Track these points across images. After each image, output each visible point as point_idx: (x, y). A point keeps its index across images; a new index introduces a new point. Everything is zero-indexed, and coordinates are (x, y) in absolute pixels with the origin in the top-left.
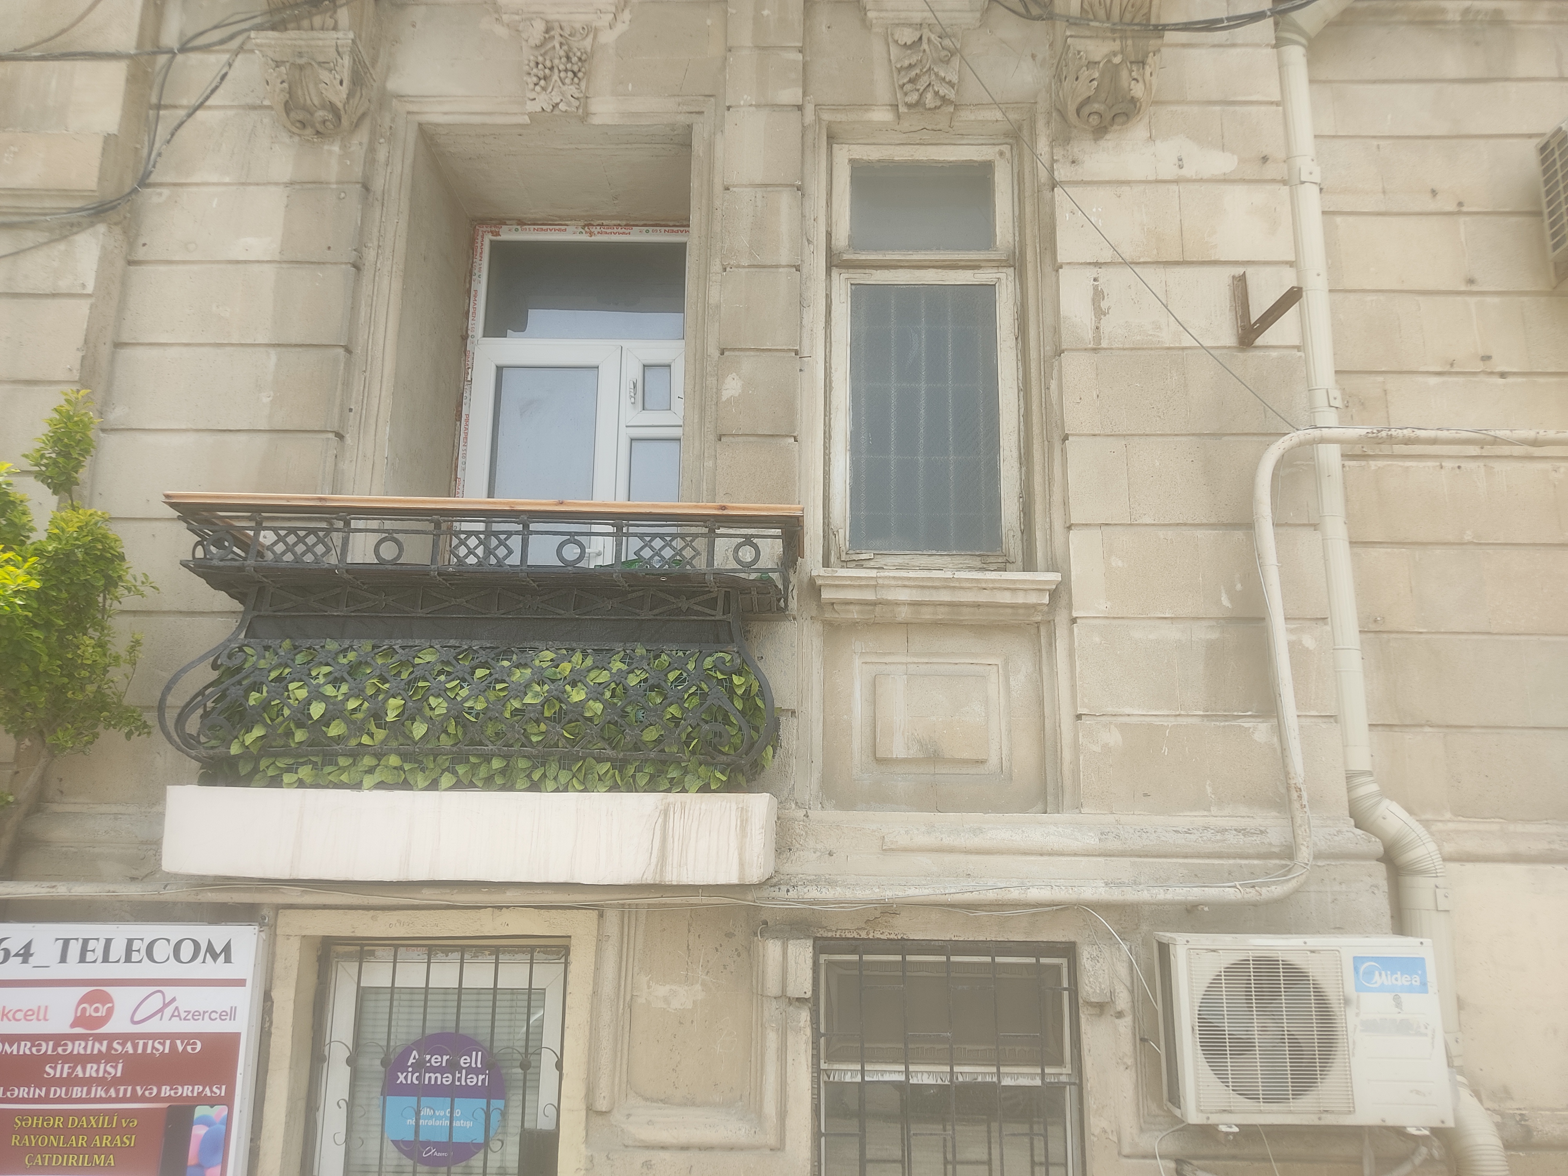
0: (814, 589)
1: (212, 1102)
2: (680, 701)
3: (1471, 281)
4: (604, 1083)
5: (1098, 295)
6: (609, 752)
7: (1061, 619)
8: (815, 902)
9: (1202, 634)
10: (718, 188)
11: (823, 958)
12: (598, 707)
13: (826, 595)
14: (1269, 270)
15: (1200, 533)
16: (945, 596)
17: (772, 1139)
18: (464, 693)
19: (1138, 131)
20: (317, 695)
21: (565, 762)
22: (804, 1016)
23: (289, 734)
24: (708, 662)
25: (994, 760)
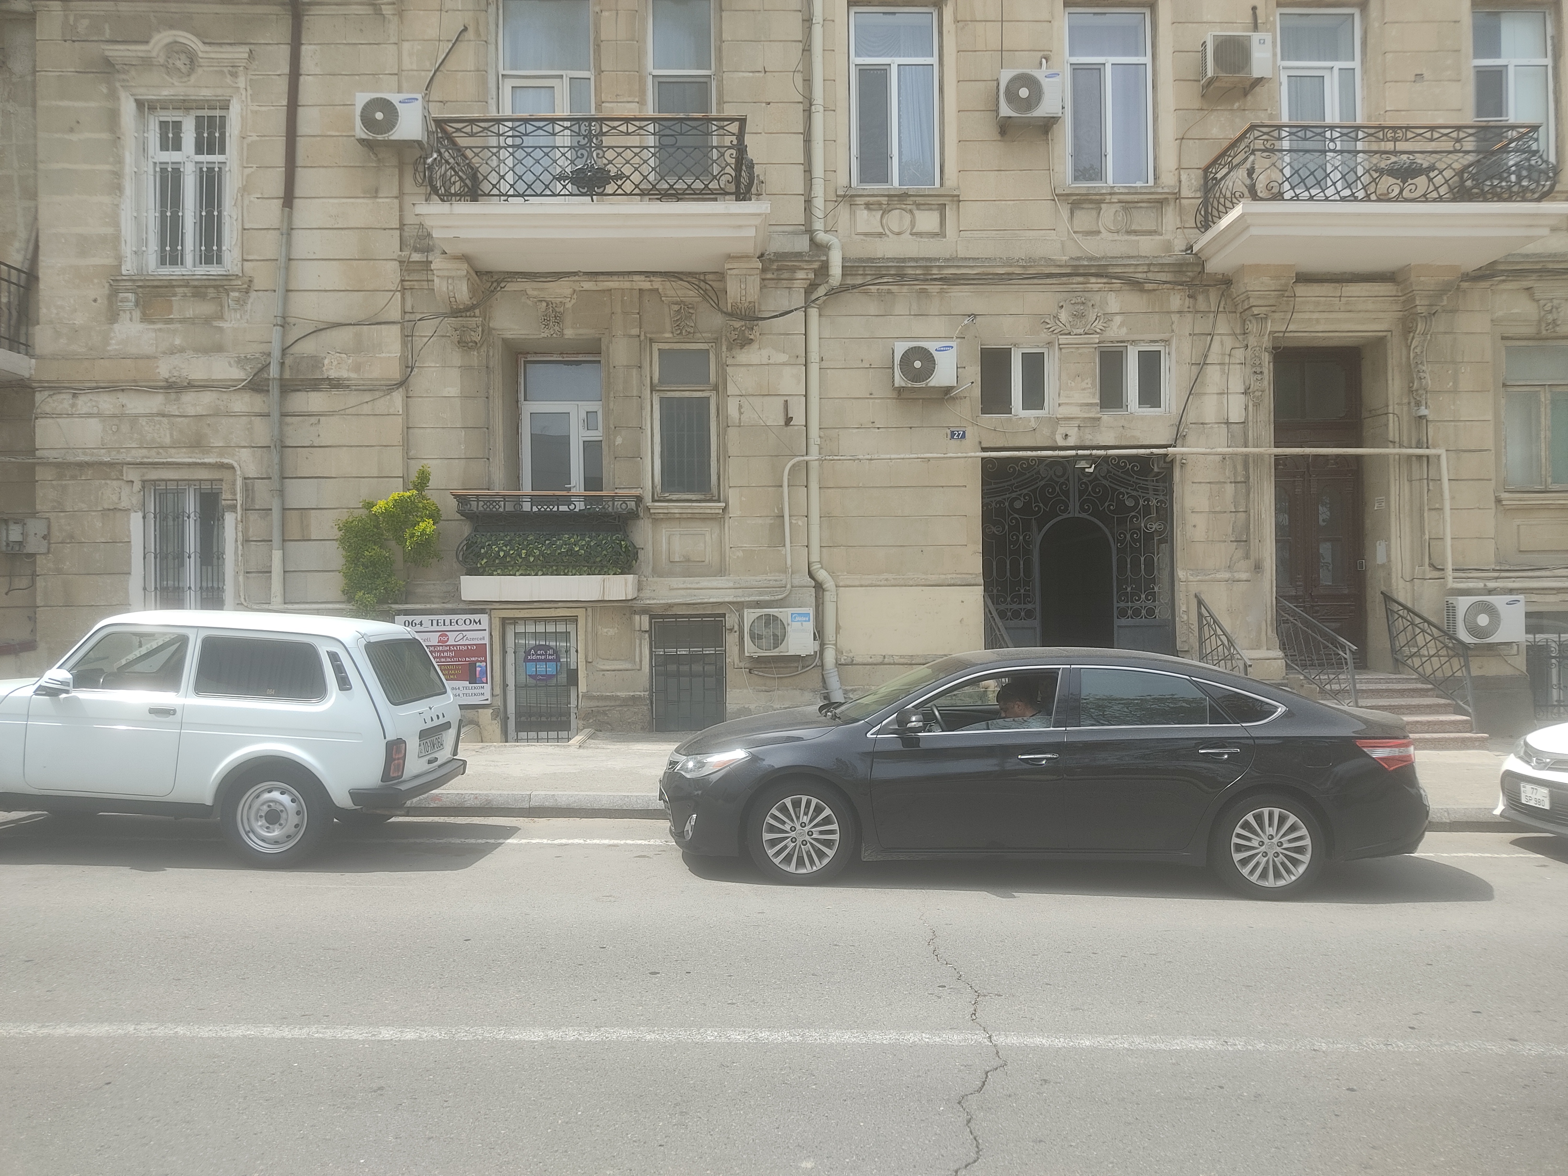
0: (648, 509)
1: (481, 662)
2: (606, 550)
3: (871, 394)
4: (590, 654)
5: (740, 407)
6: (586, 564)
7: (727, 517)
8: (649, 604)
9: (769, 521)
10: (611, 366)
11: (653, 621)
12: (583, 552)
13: (652, 511)
14: (796, 398)
15: (770, 489)
16: (690, 511)
17: (638, 668)
18: (544, 548)
19: (755, 346)
20: (501, 549)
21: (574, 567)
22: (647, 635)
23: (494, 561)
24: (614, 538)
25: (707, 561)
